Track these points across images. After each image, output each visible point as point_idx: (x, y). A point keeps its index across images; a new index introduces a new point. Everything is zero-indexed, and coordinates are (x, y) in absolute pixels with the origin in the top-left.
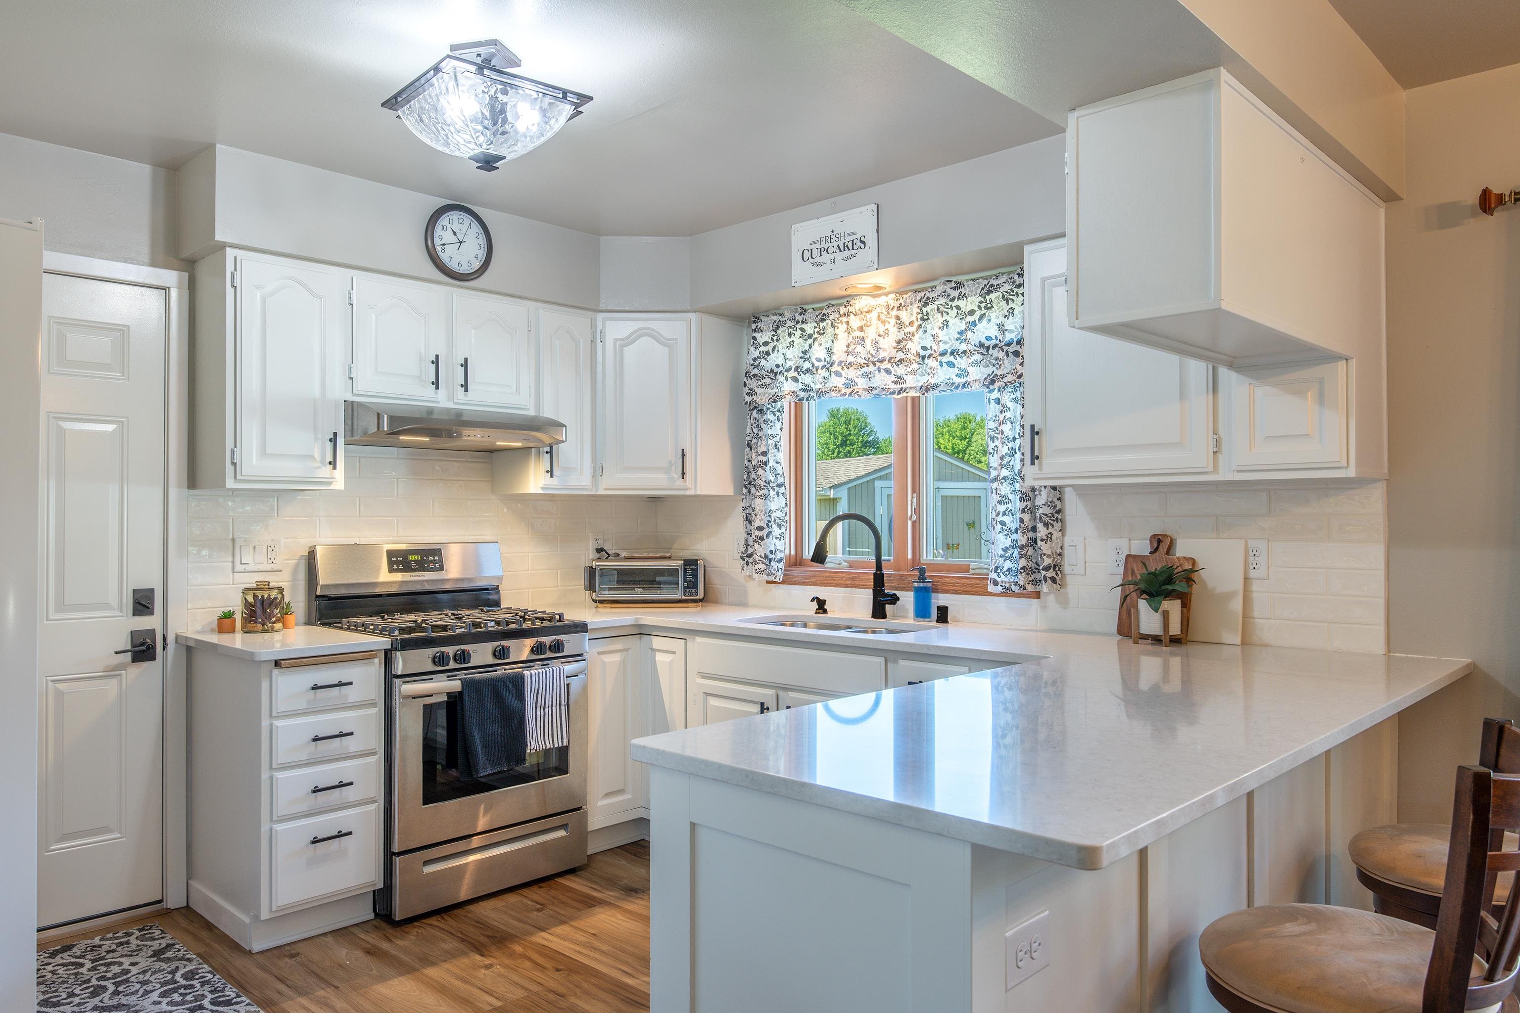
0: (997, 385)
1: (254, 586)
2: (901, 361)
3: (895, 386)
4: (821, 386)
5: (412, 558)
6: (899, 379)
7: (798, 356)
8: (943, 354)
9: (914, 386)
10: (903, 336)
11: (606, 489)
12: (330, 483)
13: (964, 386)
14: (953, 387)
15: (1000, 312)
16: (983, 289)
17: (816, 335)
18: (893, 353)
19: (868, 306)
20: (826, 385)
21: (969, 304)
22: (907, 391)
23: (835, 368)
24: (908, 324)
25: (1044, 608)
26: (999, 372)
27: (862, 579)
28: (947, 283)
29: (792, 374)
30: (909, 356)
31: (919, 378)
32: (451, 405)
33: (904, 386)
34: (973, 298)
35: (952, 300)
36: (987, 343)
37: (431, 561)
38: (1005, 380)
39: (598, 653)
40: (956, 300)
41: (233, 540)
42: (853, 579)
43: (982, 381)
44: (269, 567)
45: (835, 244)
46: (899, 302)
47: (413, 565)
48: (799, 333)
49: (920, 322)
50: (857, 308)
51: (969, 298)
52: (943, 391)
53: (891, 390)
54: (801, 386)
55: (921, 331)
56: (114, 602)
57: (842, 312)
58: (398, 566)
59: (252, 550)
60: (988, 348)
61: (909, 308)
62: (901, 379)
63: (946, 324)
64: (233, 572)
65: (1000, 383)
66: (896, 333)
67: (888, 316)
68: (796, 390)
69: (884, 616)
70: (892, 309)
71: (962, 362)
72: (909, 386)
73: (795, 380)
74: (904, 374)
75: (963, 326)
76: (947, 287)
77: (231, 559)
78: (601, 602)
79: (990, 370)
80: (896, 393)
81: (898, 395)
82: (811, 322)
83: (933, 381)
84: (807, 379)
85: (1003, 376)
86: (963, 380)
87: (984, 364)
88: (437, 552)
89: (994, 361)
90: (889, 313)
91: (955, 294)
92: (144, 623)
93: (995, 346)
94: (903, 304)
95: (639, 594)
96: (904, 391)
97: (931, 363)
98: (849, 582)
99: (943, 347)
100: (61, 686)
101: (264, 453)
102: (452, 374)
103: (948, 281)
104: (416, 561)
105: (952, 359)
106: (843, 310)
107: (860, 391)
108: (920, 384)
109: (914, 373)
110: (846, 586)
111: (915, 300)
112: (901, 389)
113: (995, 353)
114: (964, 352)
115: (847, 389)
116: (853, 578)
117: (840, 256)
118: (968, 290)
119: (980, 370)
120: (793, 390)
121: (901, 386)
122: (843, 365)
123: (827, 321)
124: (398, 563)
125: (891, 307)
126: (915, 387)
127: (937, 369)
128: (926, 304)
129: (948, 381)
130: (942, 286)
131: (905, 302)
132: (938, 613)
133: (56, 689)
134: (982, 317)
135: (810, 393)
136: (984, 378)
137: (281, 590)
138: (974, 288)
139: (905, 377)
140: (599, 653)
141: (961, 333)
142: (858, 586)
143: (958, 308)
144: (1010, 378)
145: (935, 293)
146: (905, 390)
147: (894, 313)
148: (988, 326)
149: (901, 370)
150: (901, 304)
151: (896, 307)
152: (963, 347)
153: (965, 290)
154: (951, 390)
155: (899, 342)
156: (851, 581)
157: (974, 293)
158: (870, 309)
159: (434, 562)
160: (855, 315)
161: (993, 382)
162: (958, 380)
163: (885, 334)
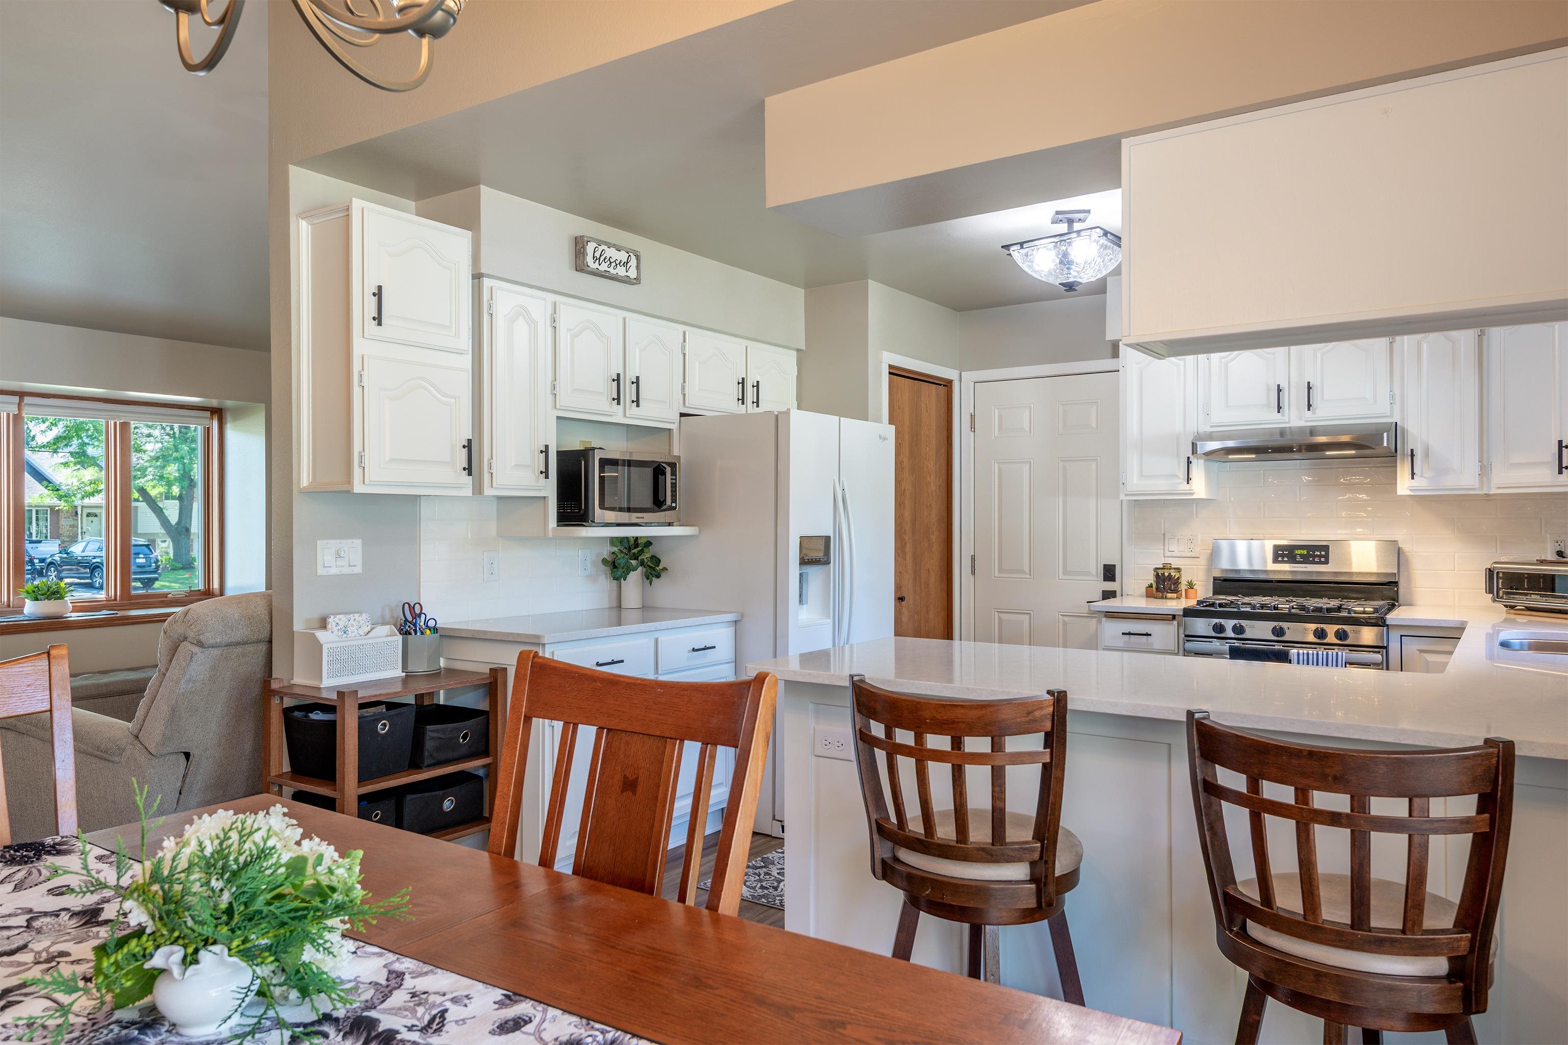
1: (1162, 566)
5: (1298, 552)
11: (1498, 488)
12: (1193, 494)
32: (1302, 424)
37: (1317, 556)
39: (1419, 650)
41: (1164, 534)
44: (1189, 554)
47: (1298, 558)
56: (1094, 572)
58: (1283, 559)
59: (1176, 542)
64: (1164, 557)
77: (1162, 547)
78: (1512, 607)
88: (1326, 548)
92: (1109, 586)
95: (1536, 600)
100: (1066, 619)
101: (1141, 475)
102: (1294, 398)
104: (1302, 556)
124: (1283, 556)
133: (1064, 621)
137: (1178, 570)
140: (1421, 651)
159: (1320, 556)
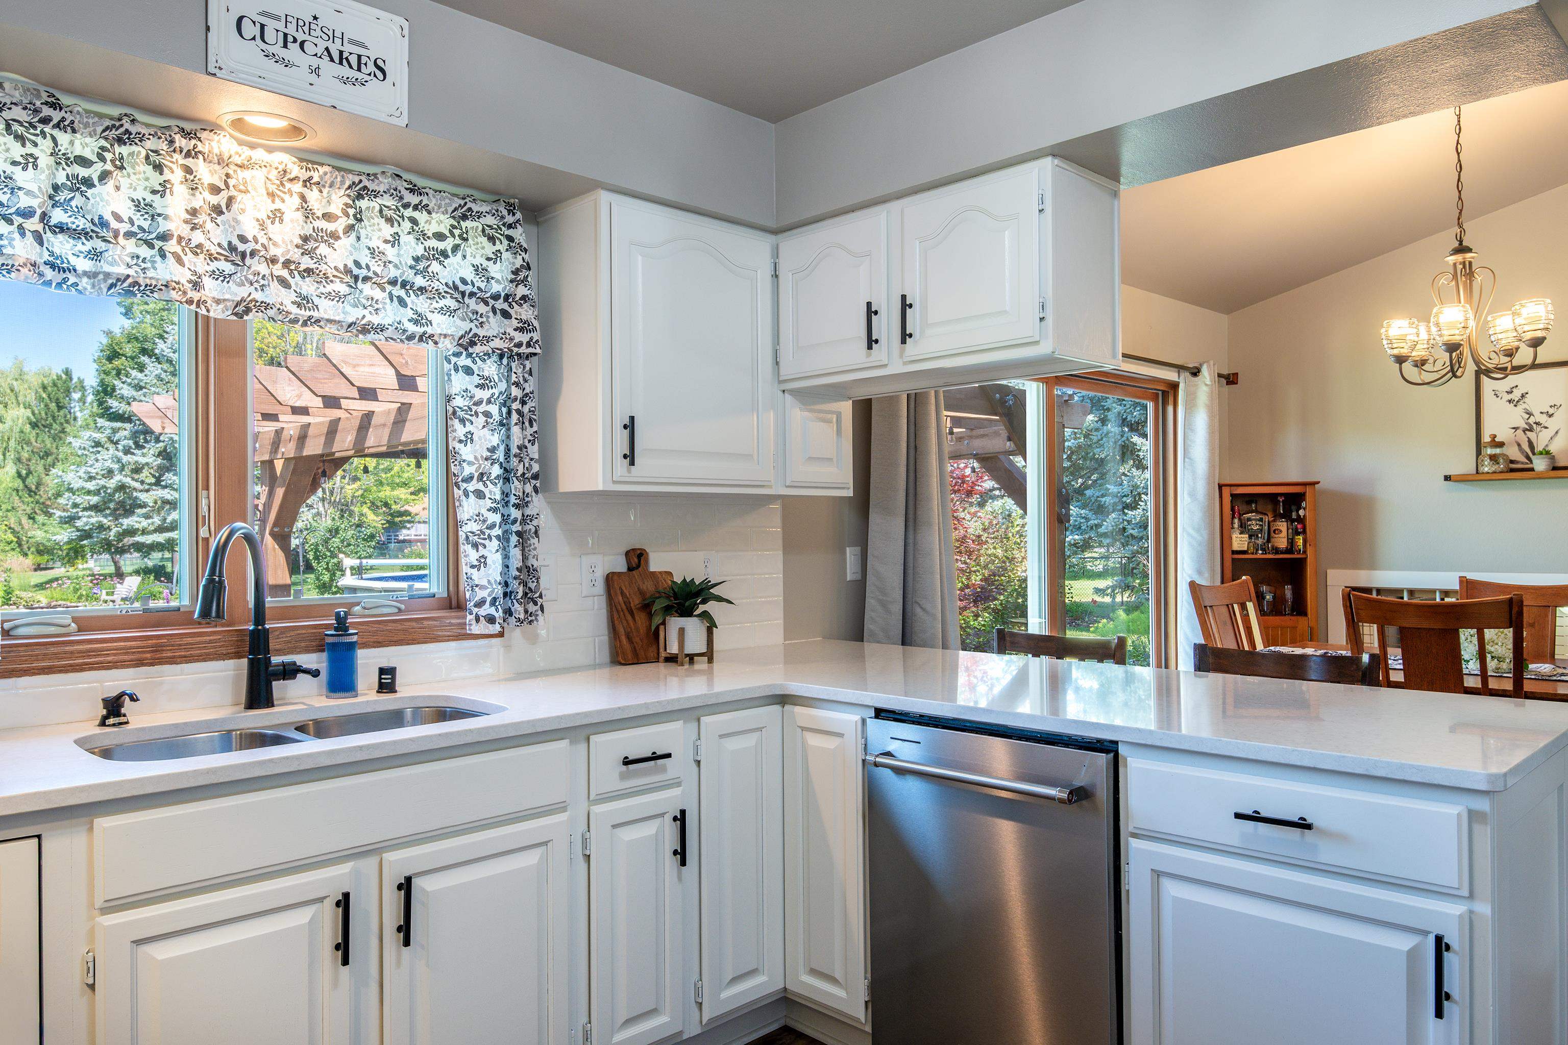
0: (478, 349)
2: (309, 271)
3: (297, 311)
4: (131, 272)
6: (303, 301)
7: (47, 191)
8: (393, 282)
9: (337, 318)
10: (311, 232)
13: (421, 339)
14: (404, 337)
15: (477, 249)
16: (455, 209)
17: (109, 167)
18: (295, 255)
19: (243, 157)
20: (151, 273)
21: (433, 222)
22: (322, 323)
23: (172, 246)
24: (321, 216)
25: (508, 647)
26: (481, 332)
27: (180, 645)
28: (397, 178)
29: (33, 224)
30: (323, 267)
31: (348, 308)
33: (316, 314)
34: (442, 217)
35: (406, 206)
36: (462, 288)
38: (492, 344)
40: (411, 209)
42: (157, 649)
43: (457, 339)
45: (322, 45)
46: (309, 174)
48: (46, 145)
49: (352, 221)
50: (216, 151)
51: (434, 215)
52: (392, 339)
53: (292, 316)
54: (46, 256)
55: (353, 235)
57: (177, 145)
60: (463, 294)
61: (325, 191)
62: (308, 302)
63: (395, 240)
65: (485, 348)
66: (302, 223)
67: (281, 188)
68: (40, 261)
69: (269, 702)
70: (291, 180)
71: (421, 304)
72: (326, 317)
73: (39, 239)
74: (314, 294)
75: (420, 251)
76: (401, 185)
79: (466, 326)
80: (300, 323)
81: (302, 326)
82: (82, 135)
83: (376, 320)
84: (61, 245)
85: (488, 339)
86: (419, 330)
87: (461, 315)
89: (471, 315)
90: (282, 184)
91: (414, 199)
93: (472, 294)
94: (316, 179)
96: (315, 322)
97: (367, 289)
98: (148, 655)
99: (393, 273)
103: (398, 176)
105: (402, 293)
106: (180, 141)
107: (209, 302)
108: (351, 320)
109: (339, 298)
110: (140, 663)
111: (342, 183)
112: (310, 318)
113: (472, 303)
114: (422, 289)
115: (194, 292)
116: (156, 645)
117: (330, 69)
118: (434, 201)
119: (454, 322)
120: (33, 258)
121: (308, 313)
122: (183, 244)
123: (134, 148)
125: (288, 176)
126: (339, 322)
127: (385, 303)
128: (360, 197)
129: (398, 326)
130: (390, 179)
131: (321, 177)
132: (380, 679)
134: (456, 248)
135: (67, 274)
136: (460, 334)
138: (443, 203)
139: (316, 301)
141: (417, 259)
142: (172, 661)
143: (414, 221)
144: (497, 343)
145: (378, 185)
146: (318, 321)
147: (298, 187)
148: (462, 263)
149: (308, 287)
150: (310, 178)
151: (302, 180)
152: (420, 281)
153: (429, 199)
154: (402, 341)
155: (305, 239)
156: (152, 651)
157: (441, 210)
158: (246, 163)
160: (204, 160)
161: (472, 343)
162: (412, 328)
163: (277, 216)
